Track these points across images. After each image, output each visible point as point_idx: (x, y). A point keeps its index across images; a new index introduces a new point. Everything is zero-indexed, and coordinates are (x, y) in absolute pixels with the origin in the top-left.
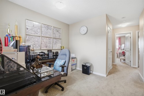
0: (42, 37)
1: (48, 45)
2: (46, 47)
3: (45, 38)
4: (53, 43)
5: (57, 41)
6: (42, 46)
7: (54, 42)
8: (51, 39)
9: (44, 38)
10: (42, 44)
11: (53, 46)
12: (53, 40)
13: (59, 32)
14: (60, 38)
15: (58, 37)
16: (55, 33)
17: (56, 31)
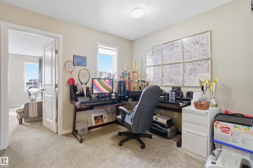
0: (163, 65)
1: (174, 77)
2: (171, 81)
3: (168, 66)
4: (184, 71)
5: (197, 67)
6: (164, 80)
7: (188, 70)
8: (180, 65)
9: (166, 66)
10: (163, 76)
11: (185, 78)
12: (184, 66)
13: (202, 42)
14: (205, 57)
15: (200, 55)
16: (188, 51)
17: (192, 44)
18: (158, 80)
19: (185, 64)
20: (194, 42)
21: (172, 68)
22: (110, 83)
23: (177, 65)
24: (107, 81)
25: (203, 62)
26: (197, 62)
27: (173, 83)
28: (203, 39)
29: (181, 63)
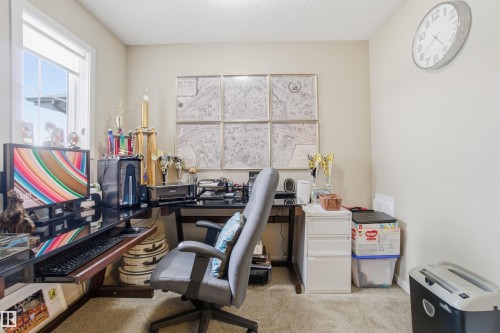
0: (226, 123)
1: (252, 152)
2: (245, 159)
3: (237, 125)
4: (273, 141)
5: (295, 133)
6: (229, 158)
7: (280, 139)
9: (233, 126)
10: (225, 148)
11: (275, 154)
12: (272, 129)
13: (304, 90)
14: (309, 117)
15: (300, 112)
16: (281, 102)
17: (287, 90)
18: (211, 156)
19: (275, 125)
20: (291, 87)
21: (246, 130)
22: (79, 166)
23: (258, 126)
24: (70, 156)
25: (306, 125)
26: (297, 125)
27: (249, 162)
28: (305, 86)
29: (266, 122)
